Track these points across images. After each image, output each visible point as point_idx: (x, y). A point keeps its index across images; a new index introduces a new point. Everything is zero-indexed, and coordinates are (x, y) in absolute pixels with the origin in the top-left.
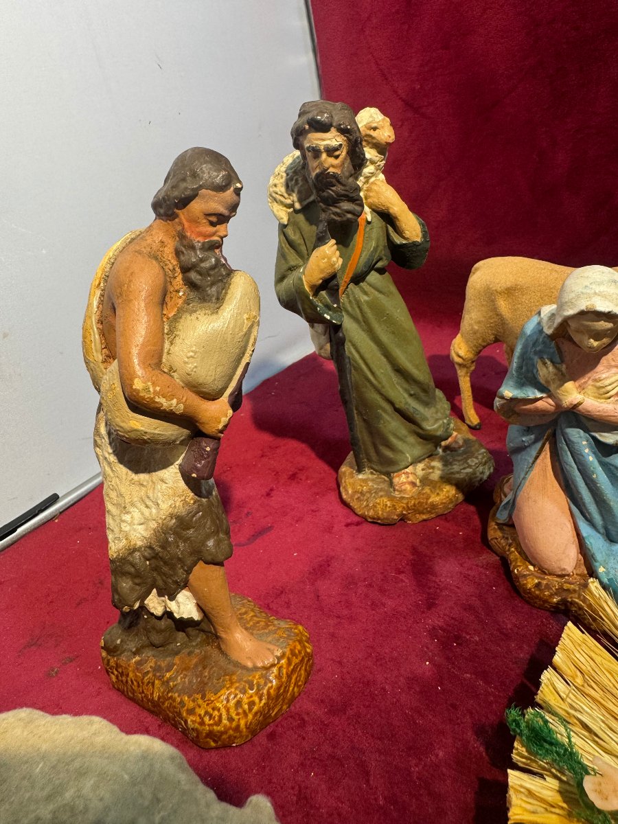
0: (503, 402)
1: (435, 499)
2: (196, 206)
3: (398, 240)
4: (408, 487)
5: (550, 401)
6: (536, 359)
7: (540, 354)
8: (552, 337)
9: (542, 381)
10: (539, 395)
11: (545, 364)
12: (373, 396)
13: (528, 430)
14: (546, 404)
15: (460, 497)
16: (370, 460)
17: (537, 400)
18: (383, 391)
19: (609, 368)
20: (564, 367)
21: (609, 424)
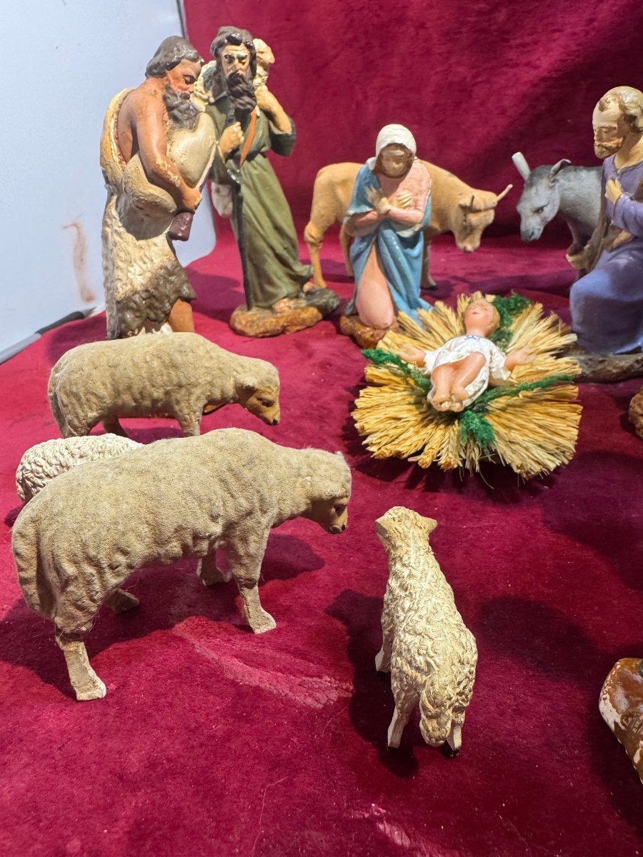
0: (349, 218)
1: (304, 315)
2: (179, 70)
3: (277, 132)
4: (286, 309)
5: (375, 213)
6: (367, 189)
7: (368, 184)
8: (374, 172)
9: (369, 200)
10: (368, 209)
11: (371, 190)
12: (261, 243)
13: (363, 239)
14: (372, 215)
15: (320, 316)
16: (256, 300)
17: (368, 212)
18: (268, 239)
19: (404, 189)
20: (381, 190)
21: (407, 224)
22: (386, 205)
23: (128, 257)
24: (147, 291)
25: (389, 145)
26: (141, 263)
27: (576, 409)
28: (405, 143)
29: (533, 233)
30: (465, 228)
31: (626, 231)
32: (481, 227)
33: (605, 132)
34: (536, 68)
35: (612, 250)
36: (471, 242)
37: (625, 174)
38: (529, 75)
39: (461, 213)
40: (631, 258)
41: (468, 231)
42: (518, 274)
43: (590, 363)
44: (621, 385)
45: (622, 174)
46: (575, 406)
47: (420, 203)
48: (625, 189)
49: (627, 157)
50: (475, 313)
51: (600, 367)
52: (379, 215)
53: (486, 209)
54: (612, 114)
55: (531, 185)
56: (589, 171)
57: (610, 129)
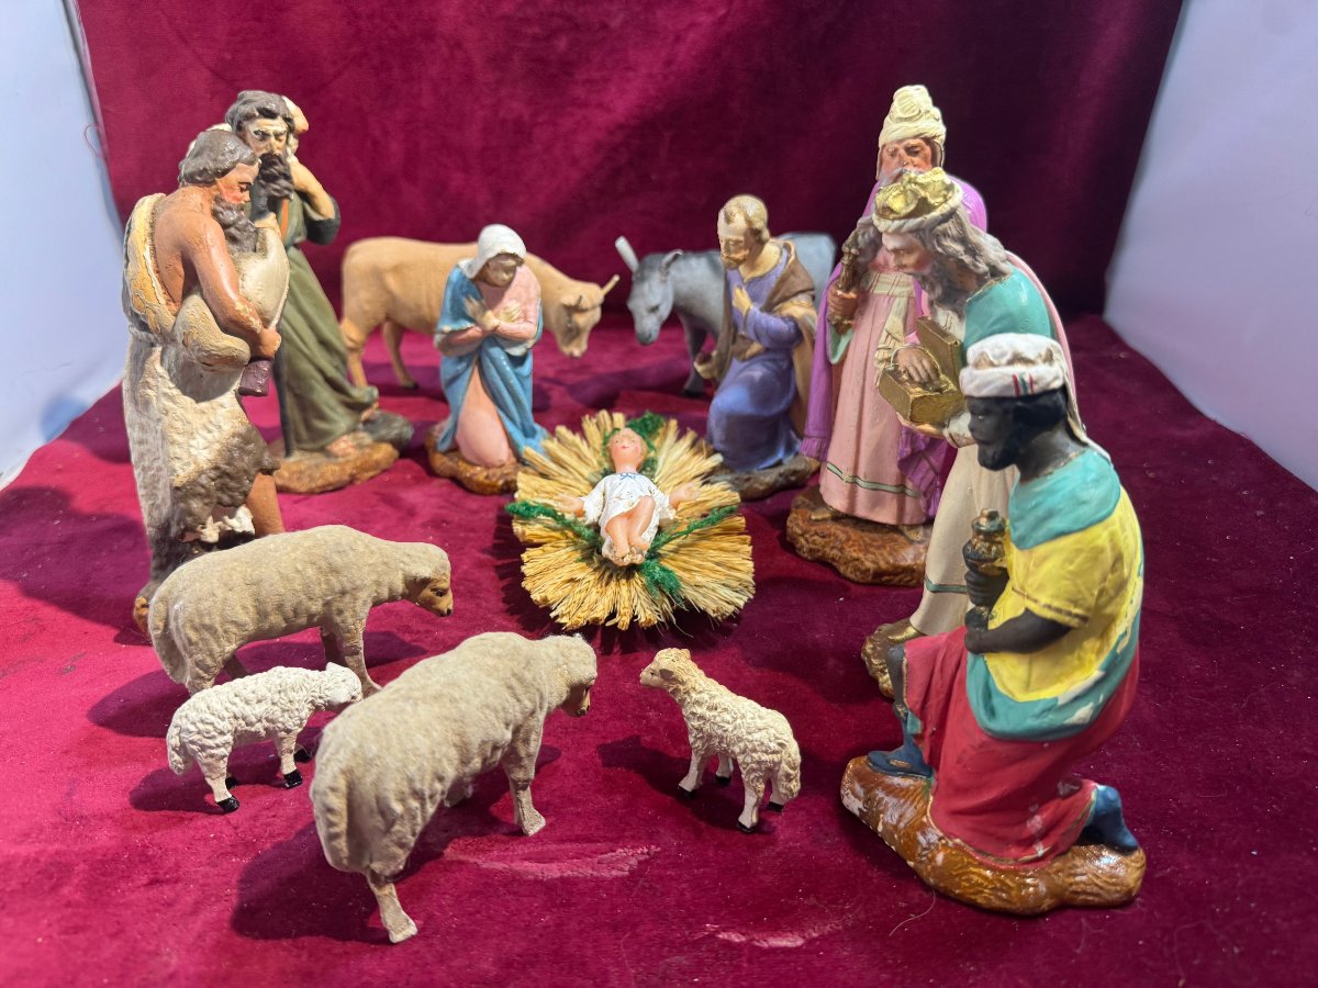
0: (444, 336)
1: (376, 456)
2: (233, 176)
3: (316, 217)
4: (351, 450)
5: (478, 329)
6: (464, 299)
7: (466, 294)
8: (473, 280)
9: (470, 313)
10: (469, 325)
11: (471, 301)
12: (305, 366)
13: (461, 359)
14: (475, 332)
15: (396, 453)
16: (300, 441)
17: (468, 329)
18: (316, 361)
19: (510, 299)
20: (484, 302)
21: (517, 340)
22: (493, 320)
23: (187, 427)
24: (216, 468)
25: (499, 255)
26: (205, 433)
27: (745, 540)
28: (517, 252)
29: (650, 336)
30: (570, 330)
31: (757, 342)
32: (589, 328)
33: (733, 245)
34: (608, 110)
35: (744, 360)
36: (578, 346)
38: (601, 119)
39: (564, 314)
40: (765, 370)
41: (574, 333)
42: (618, 368)
43: (736, 482)
44: (769, 501)
45: (750, 283)
46: (745, 536)
47: (531, 314)
48: (754, 298)
49: (753, 267)
50: (624, 447)
51: (747, 485)
52: (484, 331)
53: (594, 308)
54: (739, 228)
55: (643, 279)
56: (699, 257)
57: (737, 242)
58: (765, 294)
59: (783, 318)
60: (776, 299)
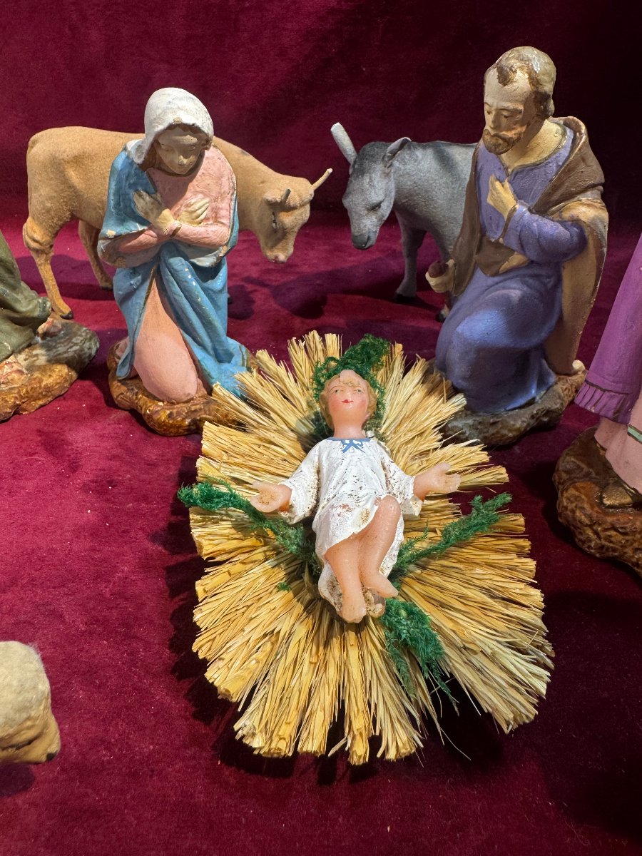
0: (107, 242)
1: (47, 381)
4: (16, 376)
5: (153, 233)
6: (132, 193)
7: (134, 187)
8: (143, 167)
9: (142, 214)
10: (140, 228)
11: (141, 196)
13: (134, 271)
14: (148, 237)
15: (74, 375)
17: (140, 233)
19: (196, 193)
20: (158, 196)
21: (206, 248)
22: (170, 221)
25: (171, 127)
28: (199, 124)
29: (369, 238)
30: (275, 231)
31: (520, 253)
32: (296, 230)
33: (506, 117)
36: (284, 249)
37: (518, 176)
39: (268, 212)
40: (525, 288)
41: (279, 235)
45: (516, 174)
47: (224, 213)
48: (519, 196)
49: (524, 151)
51: (492, 430)
52: (160, 236)
54: (518, 91)
58: (539, 189)
59: (563, 223)
60: (556, 197)
